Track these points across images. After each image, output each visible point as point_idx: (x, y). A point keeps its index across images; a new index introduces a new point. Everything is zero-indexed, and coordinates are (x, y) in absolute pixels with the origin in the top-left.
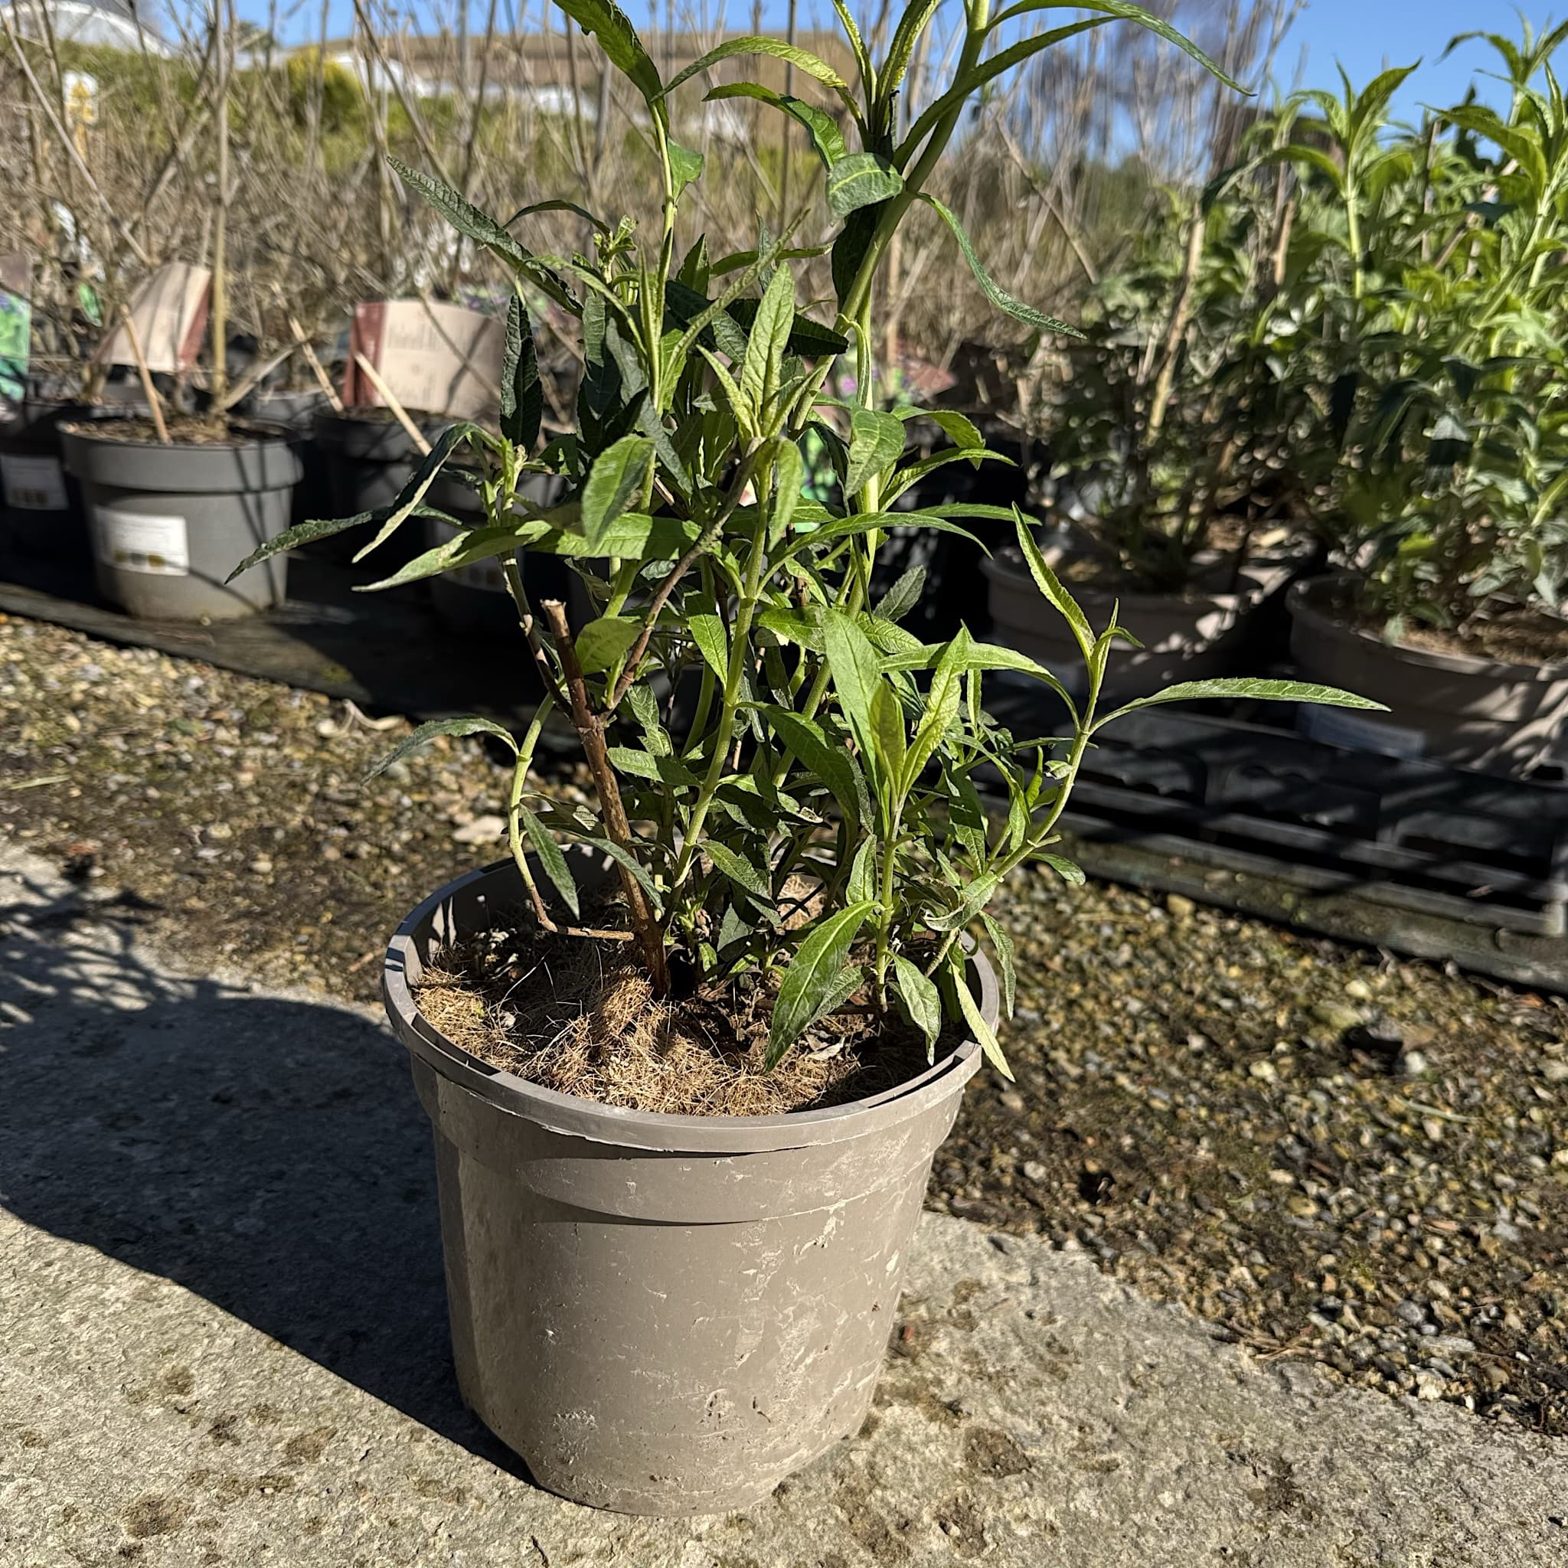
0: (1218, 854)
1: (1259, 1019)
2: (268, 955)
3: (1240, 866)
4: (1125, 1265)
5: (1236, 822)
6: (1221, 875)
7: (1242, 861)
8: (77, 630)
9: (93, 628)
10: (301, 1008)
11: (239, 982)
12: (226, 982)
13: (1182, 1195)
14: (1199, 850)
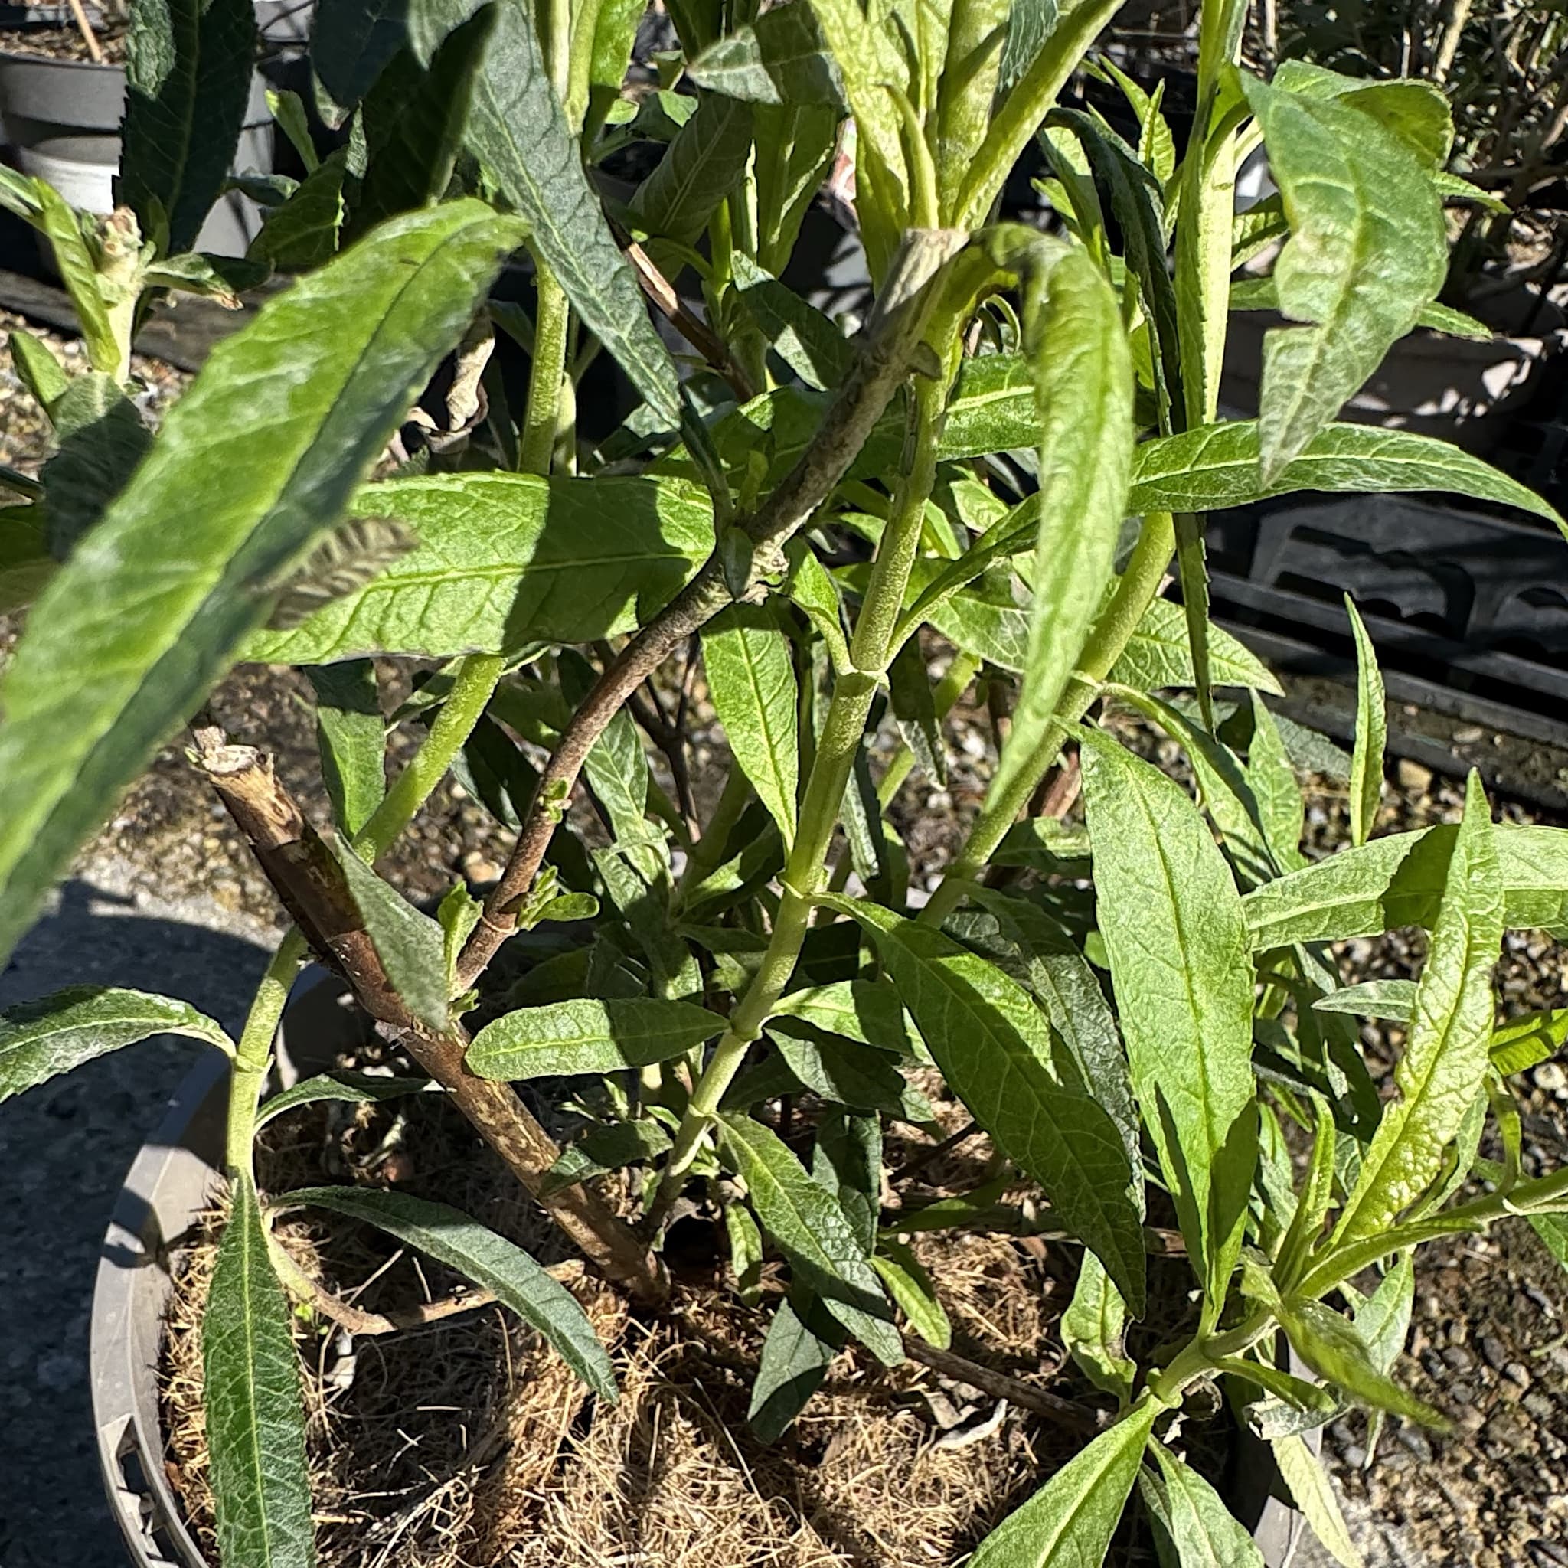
0: (1470, 705)
1: (1534, 977)
2: (169, 838)
3: (1500, 724)
4: (1384, 1481)
5: (1503, 664)
6: (1473, 735)
7: (1503, 716)
8: (16, 313)
9: (34, 310)
10: (201, 935)
11: (122, 888)
12: (105, 885)
13: (1460, 1335)
14: (1444, 696)
